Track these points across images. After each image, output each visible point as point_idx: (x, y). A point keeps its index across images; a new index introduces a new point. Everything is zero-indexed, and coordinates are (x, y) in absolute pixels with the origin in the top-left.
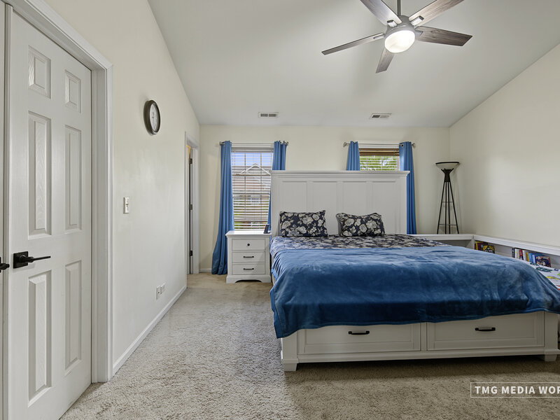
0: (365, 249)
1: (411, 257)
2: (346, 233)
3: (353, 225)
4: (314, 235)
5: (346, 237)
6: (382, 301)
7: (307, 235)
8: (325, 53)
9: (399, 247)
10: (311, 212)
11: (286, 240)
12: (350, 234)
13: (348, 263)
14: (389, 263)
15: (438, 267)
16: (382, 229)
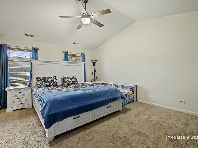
0: (74, 89)
1: (89, 90)
2: (65, 84)
3: (67, 81)
4: (53, 85)
5: (65, 85)
6: (84, 105)
7: (50, 86)
8: (60, 16)
9: (84, 87)
10: (51, 77)
11: (41, 89)
12: (67, 84)
13: (72, 94)
14: (85, 92)
15: (97, 91)
16: (77, 82)
